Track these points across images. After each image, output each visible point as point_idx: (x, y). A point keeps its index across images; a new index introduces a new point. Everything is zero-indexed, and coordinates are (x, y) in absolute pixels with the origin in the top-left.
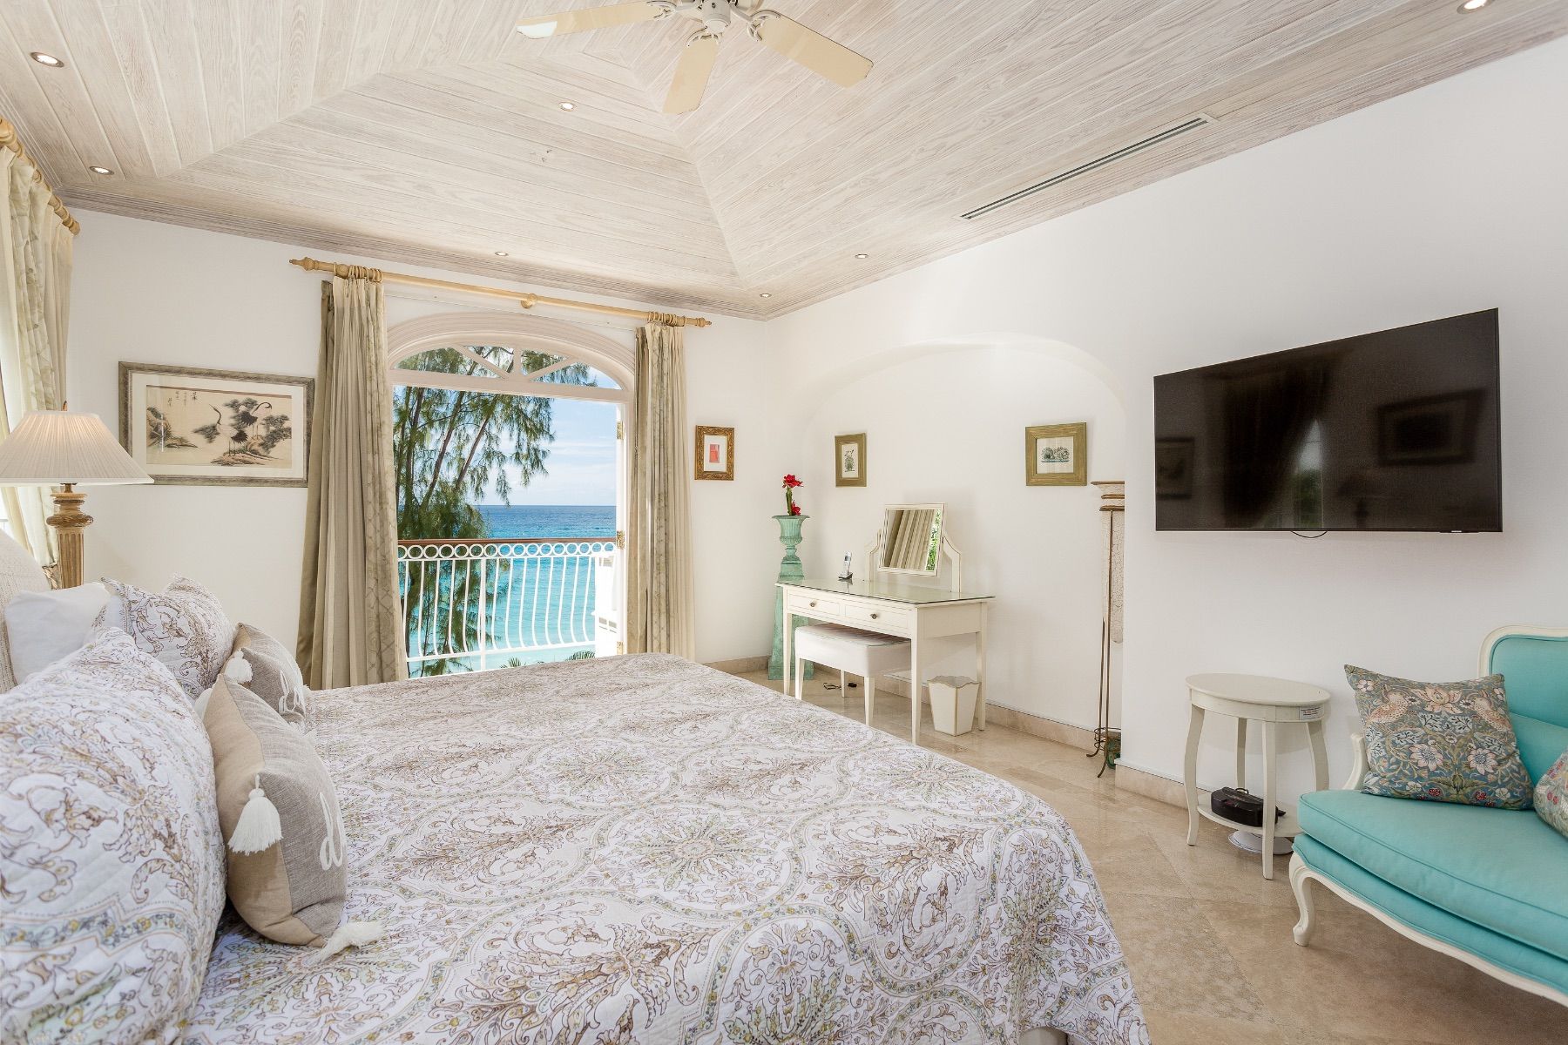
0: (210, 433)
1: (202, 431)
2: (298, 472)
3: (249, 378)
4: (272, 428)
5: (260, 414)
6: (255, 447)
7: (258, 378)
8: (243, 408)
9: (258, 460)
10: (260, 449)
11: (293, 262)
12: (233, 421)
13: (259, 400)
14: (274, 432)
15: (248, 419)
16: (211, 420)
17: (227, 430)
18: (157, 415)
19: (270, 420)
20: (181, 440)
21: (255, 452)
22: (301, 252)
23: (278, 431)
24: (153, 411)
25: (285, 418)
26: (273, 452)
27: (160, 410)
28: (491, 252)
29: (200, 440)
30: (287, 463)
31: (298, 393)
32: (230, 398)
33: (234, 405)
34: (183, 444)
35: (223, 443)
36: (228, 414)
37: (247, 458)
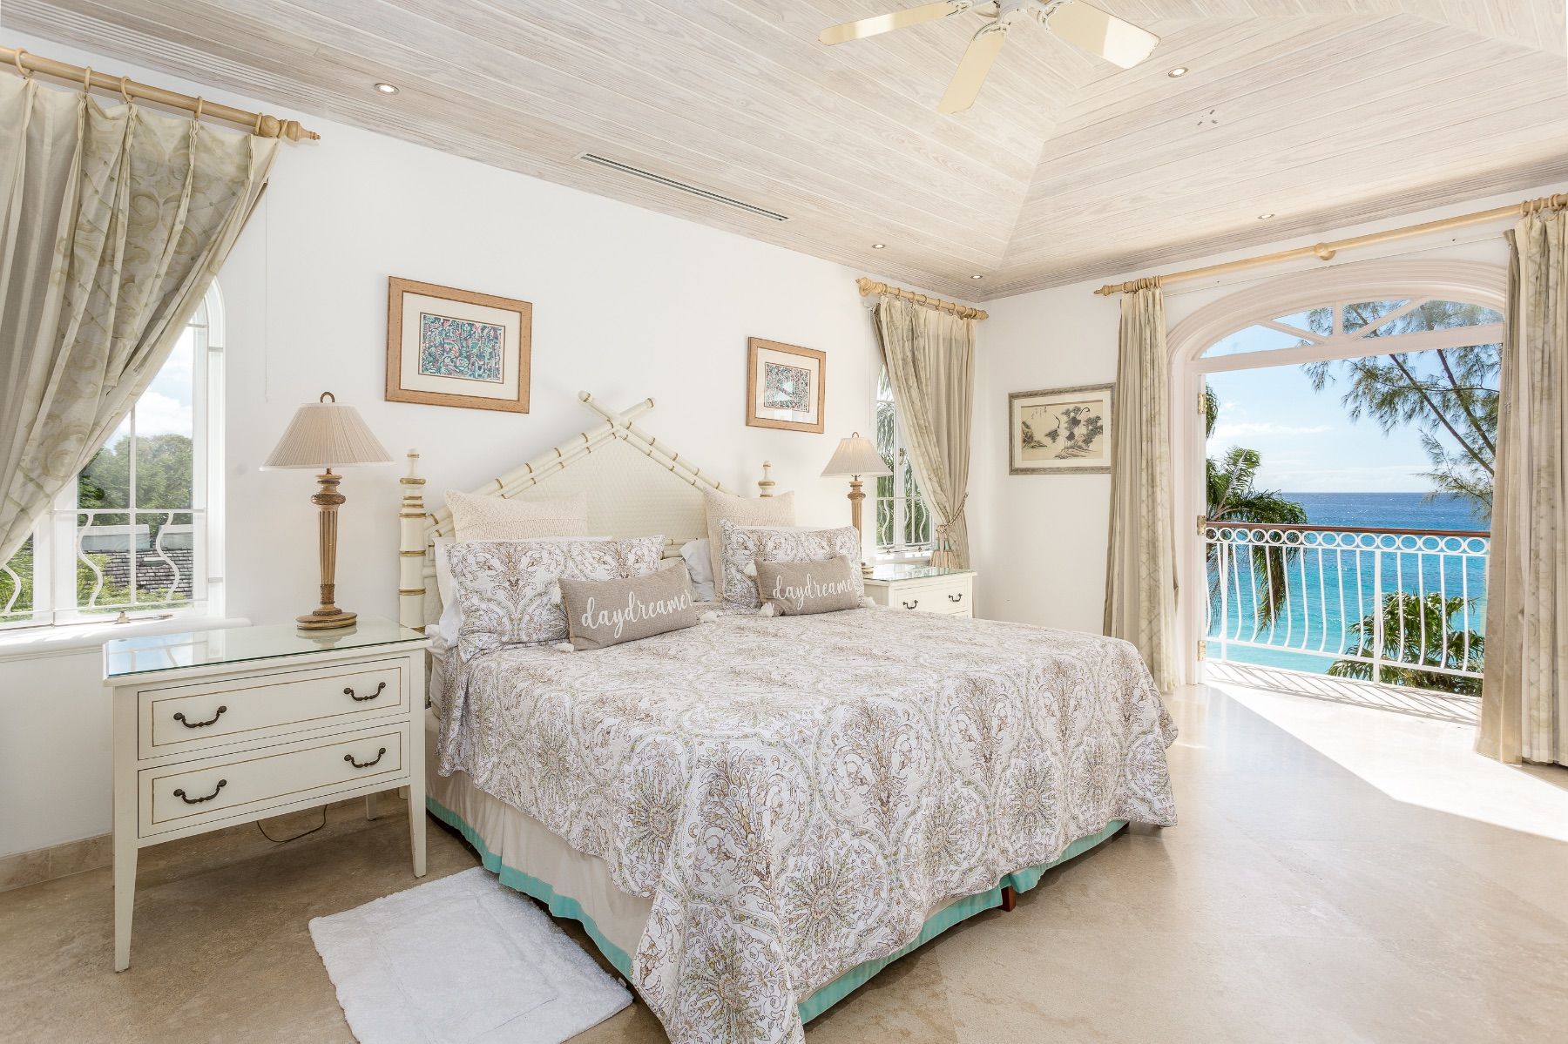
0: (1053, 435)
1: (1049, 435)
2: (1106, 461)
3: (1075, 391)
4: (1090, 427)
5: (1082, 417)
6: (1080, 443)
7: (1081, 390)
8: (1072, 414)
9: (1083, 453)
10: (1084, 446)
11: (1096, 292)
12: (1066, 425)
13: (1082, 406)
14: (1092, 430)
15: (1075, 422)
16: (1054, 427)
17: (1063, 433)
18: (1028, 427)
19: (1090, 421)
20: (1038, 442)
21: (1080, 447)
22: (1099, 283)
23: (1095, 428)
24: (1024, 423)
25: (1098, 418)
26: (1092, 446)
27: (1028, 423)
28: (1255, 220)
29: (1047, 441)
30: (1100, 454)
31: (1106, 396)
32: (1065, 408)
33: (1067, 413)
34: (1040, 445)
35: (1062, 442)
36: (1064, 419)
37: (1075, 452)
